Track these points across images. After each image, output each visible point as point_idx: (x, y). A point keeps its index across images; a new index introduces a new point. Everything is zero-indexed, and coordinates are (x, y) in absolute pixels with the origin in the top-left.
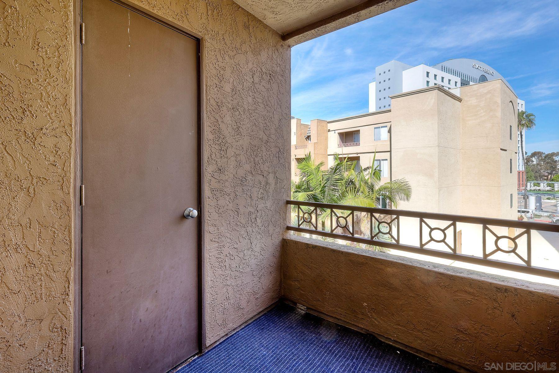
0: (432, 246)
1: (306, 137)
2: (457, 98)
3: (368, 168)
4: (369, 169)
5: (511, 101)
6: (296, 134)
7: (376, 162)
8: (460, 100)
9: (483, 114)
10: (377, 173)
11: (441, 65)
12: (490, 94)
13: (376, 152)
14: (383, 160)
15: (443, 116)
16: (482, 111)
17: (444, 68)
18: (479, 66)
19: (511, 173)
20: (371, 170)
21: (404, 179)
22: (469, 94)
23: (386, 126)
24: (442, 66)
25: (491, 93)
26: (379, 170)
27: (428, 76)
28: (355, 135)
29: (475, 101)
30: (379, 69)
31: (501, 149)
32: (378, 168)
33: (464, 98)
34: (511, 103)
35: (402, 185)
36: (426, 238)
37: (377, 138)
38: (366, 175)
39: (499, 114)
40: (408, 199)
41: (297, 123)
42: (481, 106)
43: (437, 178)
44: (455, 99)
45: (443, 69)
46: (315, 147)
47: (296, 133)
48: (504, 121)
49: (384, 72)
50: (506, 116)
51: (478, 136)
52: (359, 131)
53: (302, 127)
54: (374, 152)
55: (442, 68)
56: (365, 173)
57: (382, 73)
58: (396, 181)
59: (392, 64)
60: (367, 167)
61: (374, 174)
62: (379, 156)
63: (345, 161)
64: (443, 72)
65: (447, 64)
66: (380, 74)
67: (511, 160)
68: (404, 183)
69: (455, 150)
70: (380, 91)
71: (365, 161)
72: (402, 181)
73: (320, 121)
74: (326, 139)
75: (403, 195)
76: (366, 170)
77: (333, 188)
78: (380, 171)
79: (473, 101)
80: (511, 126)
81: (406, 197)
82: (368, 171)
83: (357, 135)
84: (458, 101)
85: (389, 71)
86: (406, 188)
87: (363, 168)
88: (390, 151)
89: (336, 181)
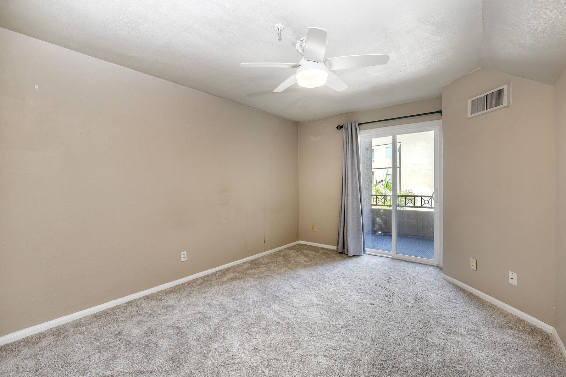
0: (425, 205)
3: (382, 181)
7: (388, 176)
13: (389, 168)
20: (384, 183)
21: (411, 190)
26: (390, 183)
36: (423, 203)
58: (405, 192)
61: (386, 187)
68: (411, 193)
72: (410, 192)
82: (382, 183)
87: (378, 182)
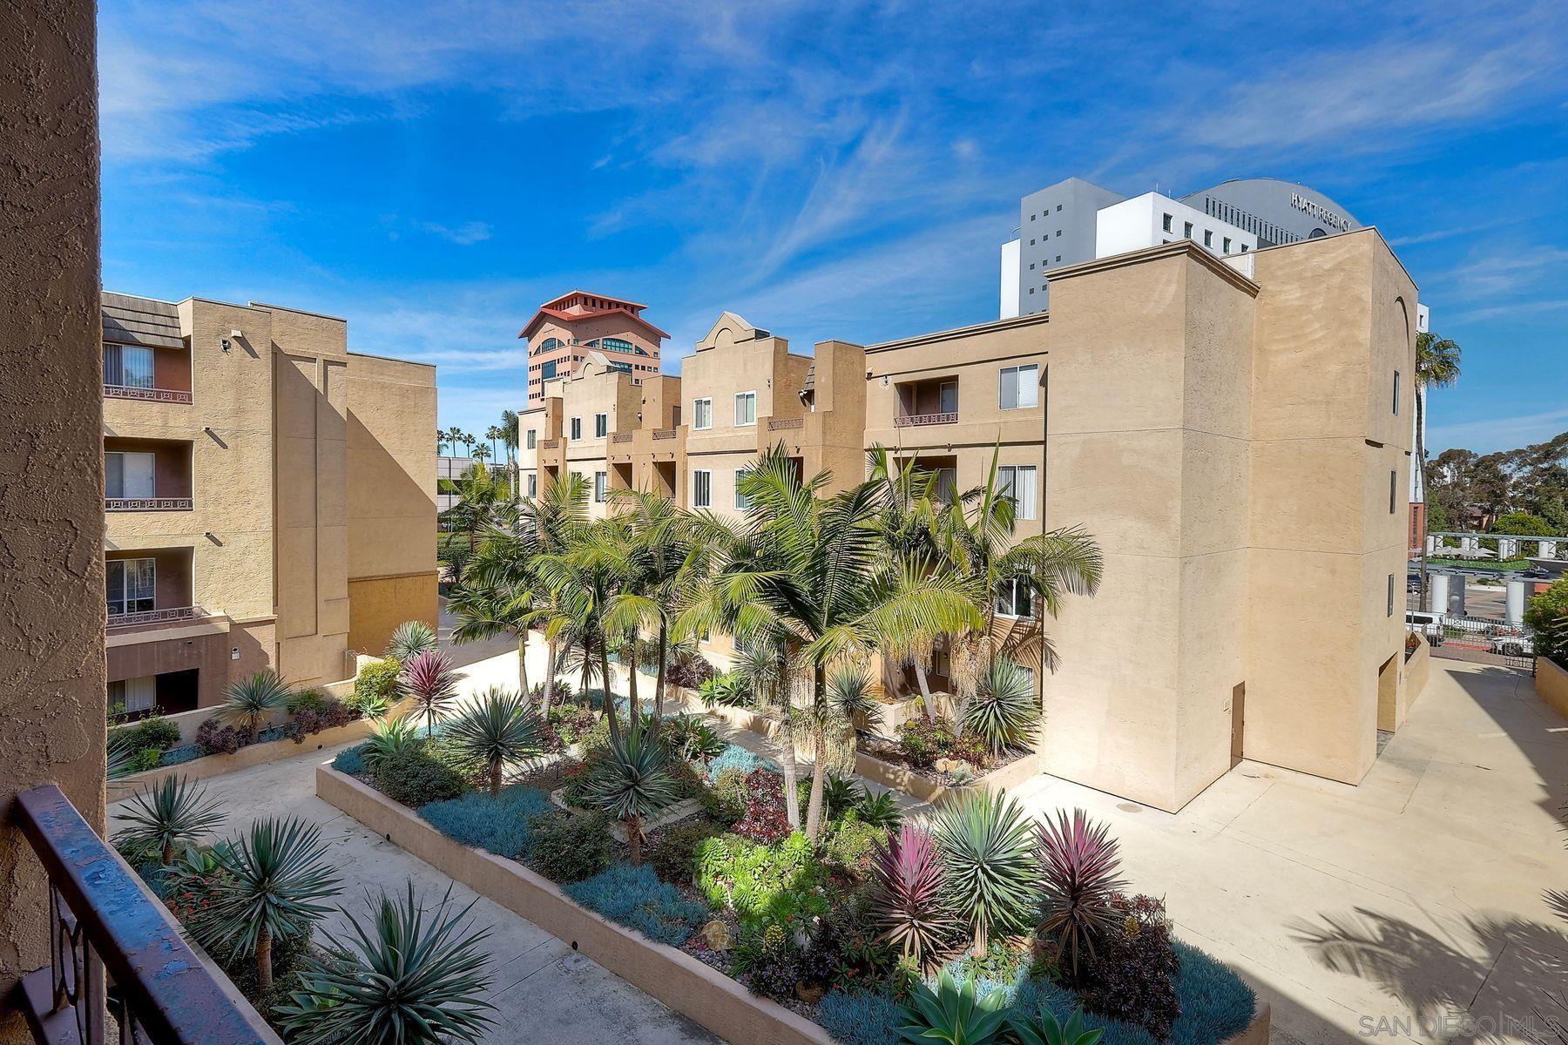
1: (801, 394)
2: (1246, 284)
3: (976, 492)
4: (978, 494)
5: (1400, 299)
6: (772, 386)
7: (999, 474)
8: (1252, 289)
9: (1320, 334)
10: (1003, 509)
11: (1203, 195)
12: (1342, 274)
13: (1001, 444)
14: (1023, 468)
15: (1203, 335)
16: (1317, 325)
17: (1214, 205)
18: (1309, 204)
19: (1391, 512)
20: (983, 497)
21: (1080, 528)
22: (1280, 273)
23: (1035, 367)
24: (1207, 199)
25: (1343, 270)
26: (1009, 499)
27: (1166, 227)
28: (944, 391)
29: (1298, 295)
30: (1032, 203)
31: (1368, 442)
32: (1009, 493)
33: (1268, 286)
34: (1399, 303)
35: (1075, 545)
37: (1008, 400)
38: (970, 514)
39: (1365, 334)
40: (1090, 590)
41: (776, 352)
42: (1314, 308)
43: (1179, 528)
44: (1238, 287)
45: (1211, 208)
46: (824, 423)
47: (772, 382)
48: (1378, 357)
49: (1046, 213)
50: (1383, 343)
51: (1303, 401)
52: (956, 378)
53: (790, 363)
54: (994, 445)
55: (1207, 206)
56: (967, 507)
57: (1039, 216)
58: (1059, 533)
59: (1066, 189)
60: (974, 490)
61: (994, 512)
62: (1008, 456)
63: (908, 469)
64: (1209, 217)
65: (1220, 193)
66: (1033, 218)
67: (1393, 473)
68: (1080, 539)
69: (1234, 441)
70: (1032, 267)
71: (970, 473)
72: (1076, 534)
73: (841, 347)
74: (862, 401)
75: (1077, 576)
76: (969, 496)
77: (852, 559)
78: (1014, 500)
79: (1292, 295)
80: (1396, 374)
81: (1085, 581)
82: (976, 500)
83: (950, 391)
84: (1249, 293)
85: (1059, 208)
86: (1088, 555)
87: (961, 493)
88: (1044, 443)
89: (860, 536)
